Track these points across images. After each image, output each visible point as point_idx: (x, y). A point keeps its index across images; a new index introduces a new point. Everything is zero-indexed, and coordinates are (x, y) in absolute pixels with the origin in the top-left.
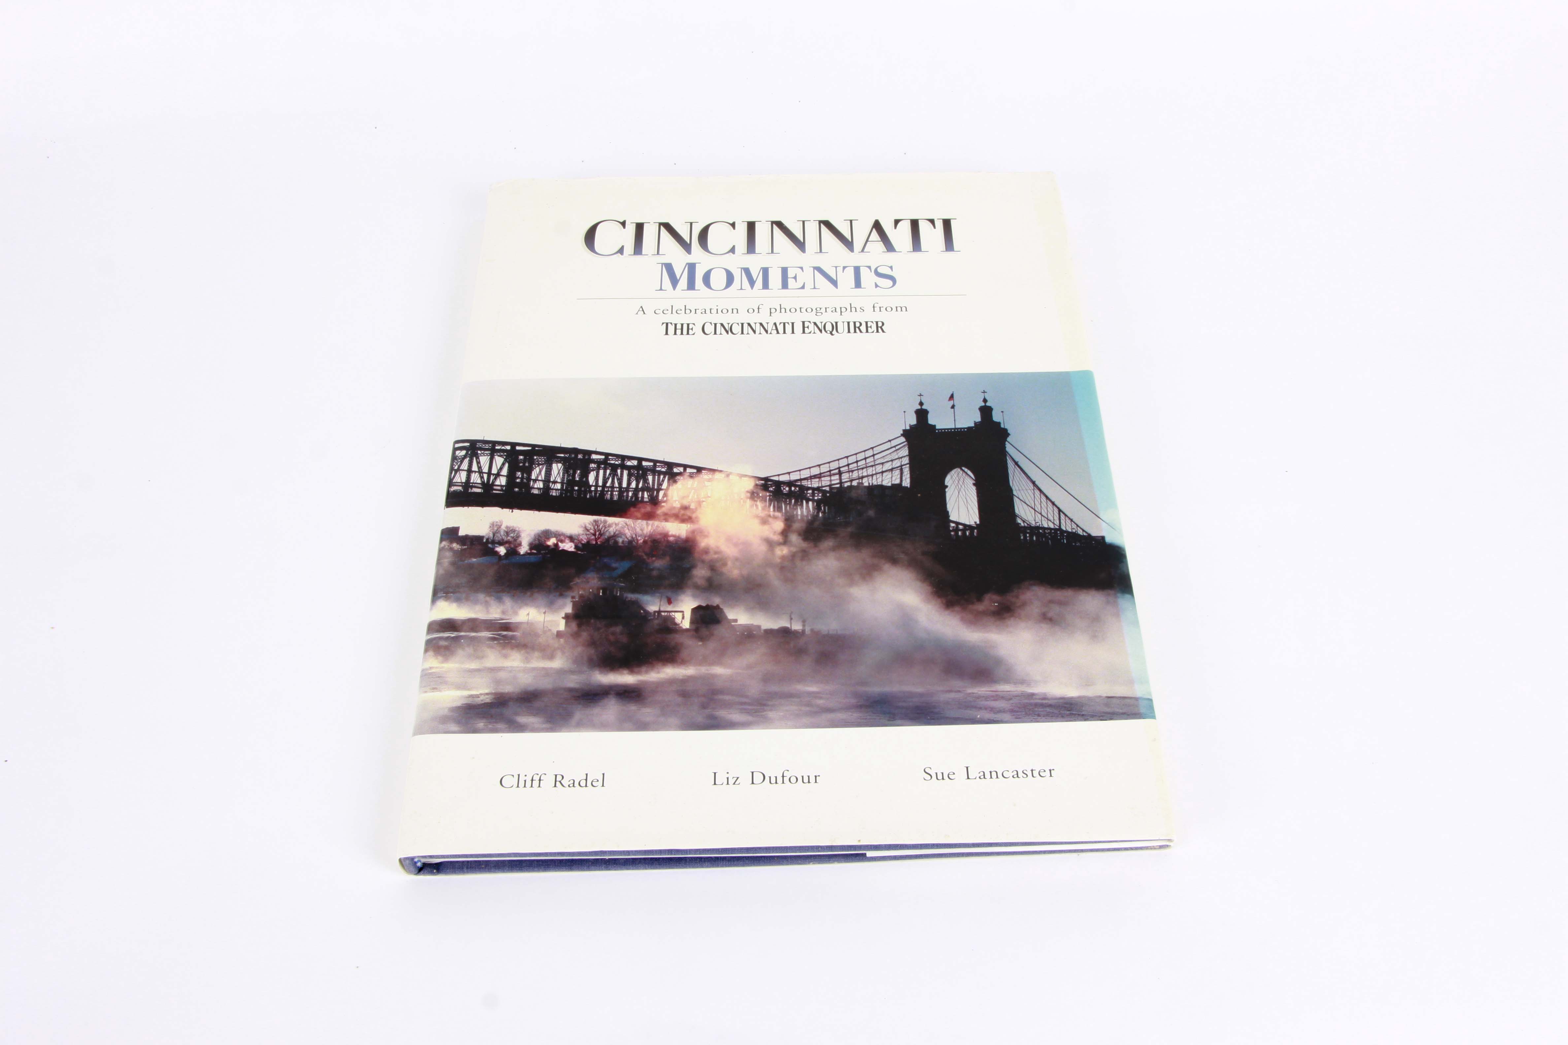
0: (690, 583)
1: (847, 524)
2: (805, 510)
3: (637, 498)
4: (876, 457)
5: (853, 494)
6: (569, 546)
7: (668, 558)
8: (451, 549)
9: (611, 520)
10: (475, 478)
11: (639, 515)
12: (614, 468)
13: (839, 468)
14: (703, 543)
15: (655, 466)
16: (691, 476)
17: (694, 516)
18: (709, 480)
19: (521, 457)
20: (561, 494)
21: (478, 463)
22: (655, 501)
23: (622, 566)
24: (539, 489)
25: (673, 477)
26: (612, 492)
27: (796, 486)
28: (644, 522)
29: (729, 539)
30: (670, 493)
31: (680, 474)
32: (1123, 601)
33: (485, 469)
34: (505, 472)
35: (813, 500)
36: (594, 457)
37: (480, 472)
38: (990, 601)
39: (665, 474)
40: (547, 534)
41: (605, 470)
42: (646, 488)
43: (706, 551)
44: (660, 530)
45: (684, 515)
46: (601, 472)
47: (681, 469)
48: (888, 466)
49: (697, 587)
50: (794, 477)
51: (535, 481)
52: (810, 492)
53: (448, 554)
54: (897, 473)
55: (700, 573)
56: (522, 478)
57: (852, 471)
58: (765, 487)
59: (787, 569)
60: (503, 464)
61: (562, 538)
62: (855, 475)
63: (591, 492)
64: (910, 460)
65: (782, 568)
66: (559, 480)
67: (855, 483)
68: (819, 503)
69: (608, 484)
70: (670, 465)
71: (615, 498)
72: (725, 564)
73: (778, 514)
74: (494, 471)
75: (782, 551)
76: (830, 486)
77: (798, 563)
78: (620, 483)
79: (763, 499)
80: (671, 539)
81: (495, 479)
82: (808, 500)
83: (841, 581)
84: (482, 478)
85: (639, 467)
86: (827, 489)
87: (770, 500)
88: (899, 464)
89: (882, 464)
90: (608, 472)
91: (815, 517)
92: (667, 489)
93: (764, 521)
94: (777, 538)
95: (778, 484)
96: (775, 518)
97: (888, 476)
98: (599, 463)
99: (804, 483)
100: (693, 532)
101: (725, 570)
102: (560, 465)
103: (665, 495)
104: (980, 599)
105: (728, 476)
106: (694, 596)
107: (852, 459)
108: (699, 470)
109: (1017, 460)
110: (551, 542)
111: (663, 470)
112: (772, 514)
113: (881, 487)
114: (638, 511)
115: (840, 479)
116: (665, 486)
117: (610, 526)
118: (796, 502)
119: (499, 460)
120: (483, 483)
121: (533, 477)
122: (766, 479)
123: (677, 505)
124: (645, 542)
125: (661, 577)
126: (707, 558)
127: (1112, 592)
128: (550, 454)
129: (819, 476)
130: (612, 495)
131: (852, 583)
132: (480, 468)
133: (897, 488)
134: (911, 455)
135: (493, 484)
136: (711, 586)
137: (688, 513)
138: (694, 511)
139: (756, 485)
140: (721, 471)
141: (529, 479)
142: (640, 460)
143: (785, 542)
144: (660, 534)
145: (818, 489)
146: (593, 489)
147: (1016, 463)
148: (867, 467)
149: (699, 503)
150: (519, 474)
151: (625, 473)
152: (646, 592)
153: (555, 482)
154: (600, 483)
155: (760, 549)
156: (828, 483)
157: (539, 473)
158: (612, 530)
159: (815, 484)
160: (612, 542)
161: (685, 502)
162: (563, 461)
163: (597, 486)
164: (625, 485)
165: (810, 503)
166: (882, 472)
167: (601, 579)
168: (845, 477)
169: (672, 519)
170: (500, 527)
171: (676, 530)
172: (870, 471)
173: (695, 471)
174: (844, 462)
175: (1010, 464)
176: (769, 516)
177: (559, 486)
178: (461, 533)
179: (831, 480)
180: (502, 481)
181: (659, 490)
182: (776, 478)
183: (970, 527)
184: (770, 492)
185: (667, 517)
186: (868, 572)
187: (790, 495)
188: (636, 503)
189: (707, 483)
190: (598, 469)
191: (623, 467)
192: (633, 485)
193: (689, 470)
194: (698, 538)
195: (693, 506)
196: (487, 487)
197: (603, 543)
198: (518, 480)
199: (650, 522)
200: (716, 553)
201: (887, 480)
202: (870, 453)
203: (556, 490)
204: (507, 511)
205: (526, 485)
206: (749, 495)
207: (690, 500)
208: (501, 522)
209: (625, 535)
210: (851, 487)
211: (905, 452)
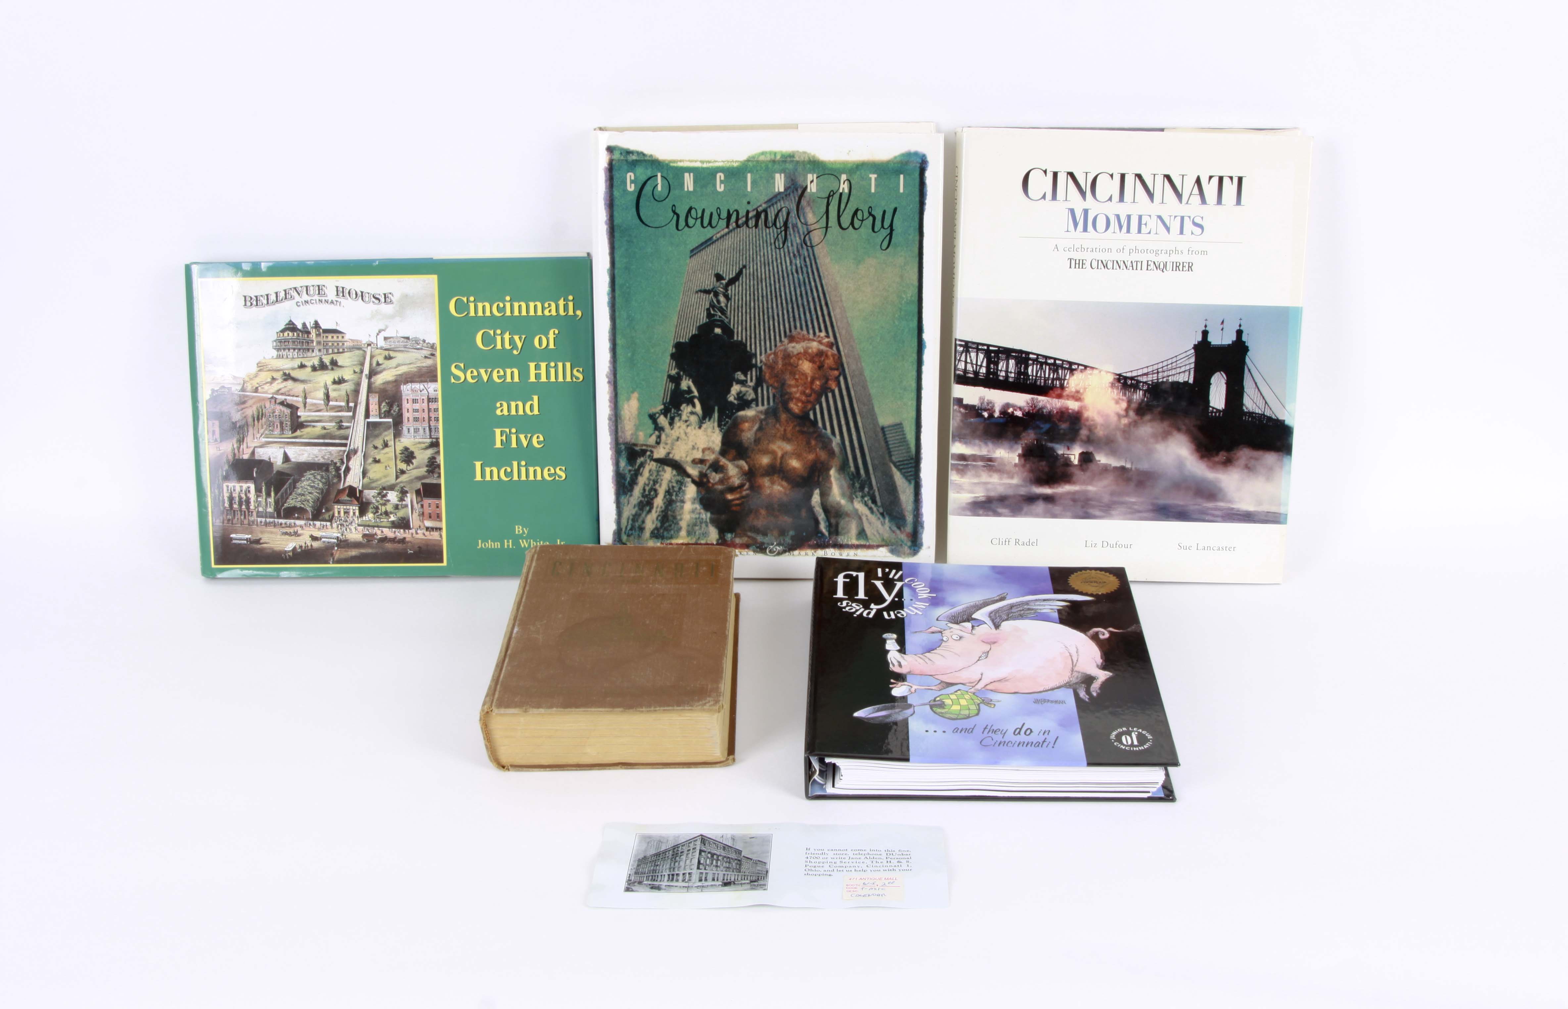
0: (1079, 438)
1: (1158, 406)
2: (1138, 396)
3: (1053, 384)
4: (1178, 362)
5: (1164, 387)
6: (1019, 414)
7: (1068, 423)
8: (960, 412)
9: (1040, 398)
10: (969, 368)
11: (1054, 395)
12: (1042, 364)
13: (1158, 369)
14: (1087, 414)
15: (1063, 363)
16: (1081, 371)
17: (1082, 397)
18: (1091, 374)
19: (993, 355)
20: (1015, 380)
21: (970, 357)
22: (1062, 387)
23: (1046, 427)
24: (1003, 376)
25: (1072, 371)
26: (1041, 380)
27: (1135, 380)
28: (1057, 400)
29: (1099, 413)
30: (1070, 381)
31: (1075, 370)
32: (1286, 459)
33: (974, 362)
34: (984, 364)
35: (1143, 390)
36: (1031, 356)
37: (972, 364)
38: (1222, 456)
39: (1068, 369)
40: (1008, 405)
41: (1037, 365)
42: (1058, 379)
43: (1087, 420)
44: (1064, 405)
45: (1077, 396)
46: (1035, 366)
47: (1076, 366)
48: (1183, 369)
49: (1082, 441)
50: (1134, 374)
51: (1001, 371)
52: (1141, 384)
53: (959, 414)
54: (1187, 373)
55: (1084, 432)
56: (994, 369)
57: (1164, 372)
58: (1119, 380)
59: (1126, 432)
60: (983, 359)
61: (1016, 408)
62: (1165, 374)
63: (1030, 379)
64: (1195, 365)
65: (1124, 431)
66: (1013, 371)
67: (1165, 380)
68: (1145, 391)
69: (1039, 375)
70: (1071, 363)
71: (1042, 384)
72: (1096, 428)
73: (1124, 398)
74: (979, 363)
75: (1125, 421)
76: (1152, 381)
77: (1132, 428)
78: (1045, 375)
79: (1117, 388)
80: (1070, 411)
81: (980, 368)
82: (1140, 390)
83: (1152, 440)
84: (973, 367)
85: (1054, 364)
86: (1150, 383)
87: (1121, 389)
88: (1188, 368)
89: (1180, 367)
90: (1038, 366)
91: (1143, 400)
92: (1069, 380)
93: (1117, 402)
94: (1123, 413)
95: (1126, 378)
96: (1123, 400)
97: (1182, 375)
98: (1034, 360)
99: (1140, 379)
100: (1081, 407)
101: (1096, 431)
102: (1013, 361)
103: (1068, 383)
104: (1217, 454)
105: (1100, 372)
106: (1081, 446)
107: (1165, 364)
108: (1086, 367)
109: (1250, 368)
110: (1011, 410)
111: (1067, 366)
112: (1121, 397)
113: (1178, 383)
114: (1054, 393)
115: (1158, 376)
116: (1067, 377)
117: (1040, 402)
118: (1134, 390)
119: (981, 356)
120: (973, 371)
121: (1000, 368)
122: (1120, 375)
123: (1073, 390)
124: (1057, 412)
125: (1064, 434)
126: (1087, 423)
127: (1281, 453)
128: (1008, 353)
129: (1147, 374)
130: (1040, 382)
131: (1157, 442)
132: (971, 360)
133: (1186, 383)
134: (1196, 363)
135: (979, 372)
136: (1089, 441)
137: (1079, 395)
138: (1082, 394)
139: (1115, 379)
140: (1096, 369)
141: (997, 369)
142: (1055, 359)
143: (1127, 416)
144: (1065, 408)
145: (1145, 383)
146: (1031, 377)
147: (1249, 370)
148: (1172, 369)
149: (1085, 389)
150: (992, 366)
151: (1047, 367)
152: (1057, 443)
153: (1011, 372)
154: (1034, 374)
155: (1114, 419)
156: (1151, 379)
157: (1002, 365)
158: (1041, 405)
159: (1144, 379)
160: (1040, 412)
161: (1078, 388)
162: (1015, 358)
163: (1033, 376)
164: (1047, 376)
165: (1141, 391)
166: (1180, 373)
167: (1035, 434)
168: (1160, 375)
169: (1071, 399)
170: (984, 400)
171: (1073, 405)
172: (1174, 372)
173: (1083, 368)
174: (1160, 365)
175: (1246, 371)
176: (1120, 399)
177: (1013, 375)
178: (965, 402)
179: (1153, 377)
180: (983, 370)
181: (1065, 379)
182: (1124, 375)
183: (1218, 411)
184: (1121, 383)
185: (1069, 397)
186: (1165, 436)
187: (1132, 386)
188: (1052, 388)
189: (1089, 376)
190: (1033, 364)
191: (1046, 364)
192: (1051, 376)
193: (1081, 367)
194: (1084, 411)
195: (1081, 391)
196: (976, 373)
197: (1036, 412)
198: (992, 370)
199: (1060, 400)
200: (1092, 421)
201: (1182, 378)
202: (1174, 360)
203: (1012, 377)
204: (987, 389)
205: (996, 374)
206: (1110, 385)
207: (1080, 388)
208: (984, 397)
209: (1047, 407)
210: (1163, 382)
211: (1193, 360)
